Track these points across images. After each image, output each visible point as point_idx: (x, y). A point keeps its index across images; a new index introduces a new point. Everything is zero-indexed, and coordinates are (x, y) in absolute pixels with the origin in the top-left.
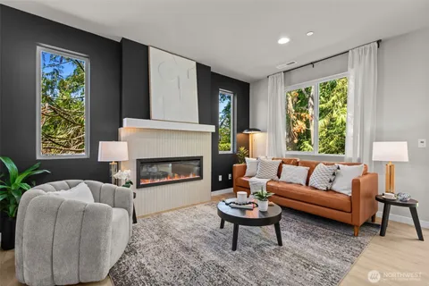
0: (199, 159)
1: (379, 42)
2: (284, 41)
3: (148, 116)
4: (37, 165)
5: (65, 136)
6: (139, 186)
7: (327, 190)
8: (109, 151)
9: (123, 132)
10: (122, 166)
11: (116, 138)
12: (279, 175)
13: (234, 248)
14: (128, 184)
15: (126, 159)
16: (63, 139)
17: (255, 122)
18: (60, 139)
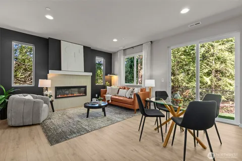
0: (85, 87)
1: (151, 42)
2: (115, 40)
3: (60, 69)
4: (13, 89)
5: (23, 76)
6: (56, 98)
7: (129, 98)
8: (42, 83)
9: (49, 76)
10: (48, 89)
11: (46, 78)
12: (118, 93)
13: (87, 117)
14: (50, 96)
15: (50, 86)
16: (23, 78)
17: (114, 71)
18: (21, 78)
